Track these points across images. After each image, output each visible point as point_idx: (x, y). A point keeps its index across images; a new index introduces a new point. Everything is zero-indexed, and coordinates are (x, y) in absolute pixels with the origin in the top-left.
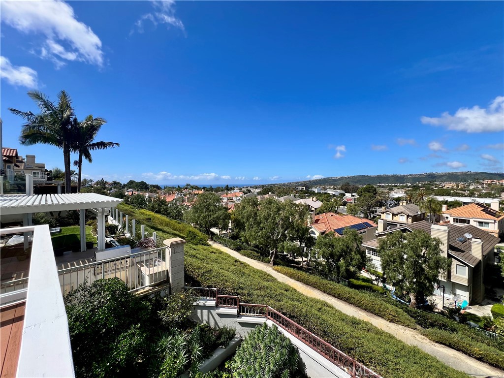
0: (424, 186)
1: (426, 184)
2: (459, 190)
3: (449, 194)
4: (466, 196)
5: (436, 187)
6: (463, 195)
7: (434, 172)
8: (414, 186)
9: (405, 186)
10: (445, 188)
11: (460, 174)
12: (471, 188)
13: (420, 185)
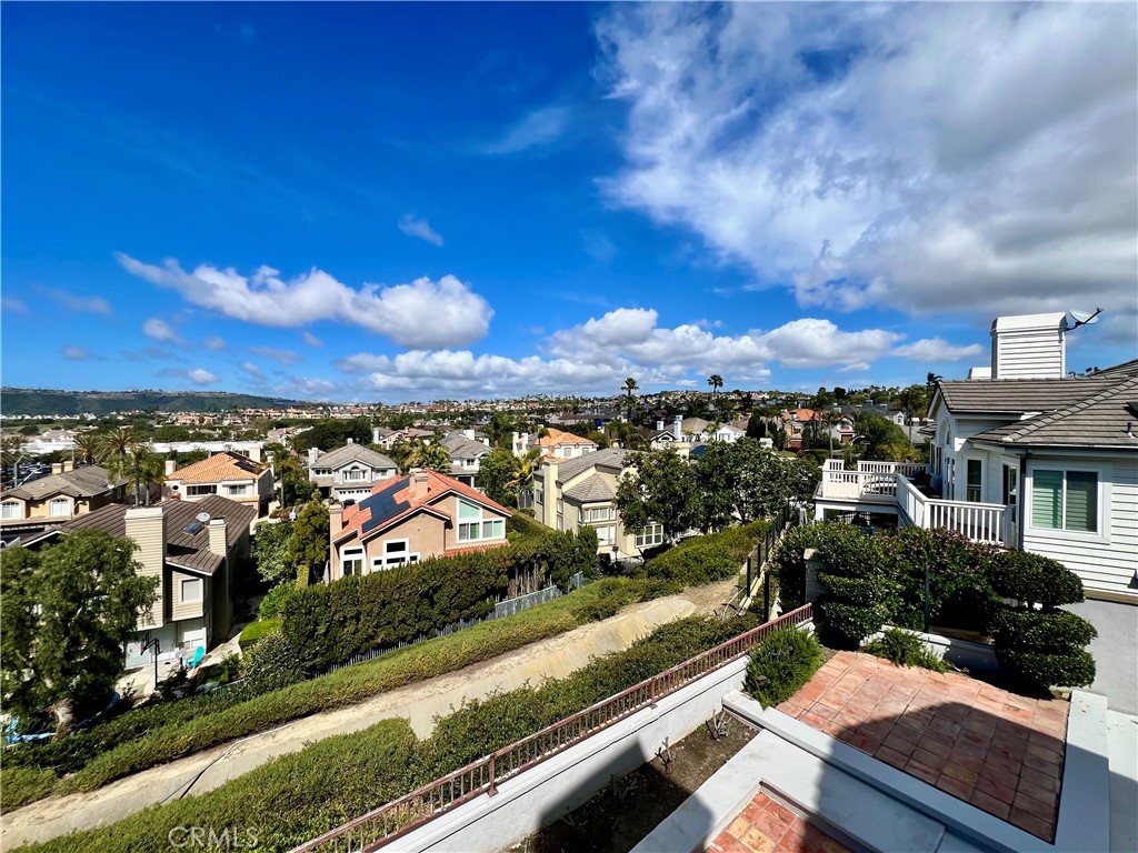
0: (130, 420)
1: (137, 417)
2: (204, 427)
3: (184, 438)
4: (216, 440)
5: (158, 423)
6: (210, 439)
7: (156, 390)
8: (106, 422)
9: (78, 422)
10: (177, 424)
11: (206, 395)
12: (226, 423)
13: (121, 418)
